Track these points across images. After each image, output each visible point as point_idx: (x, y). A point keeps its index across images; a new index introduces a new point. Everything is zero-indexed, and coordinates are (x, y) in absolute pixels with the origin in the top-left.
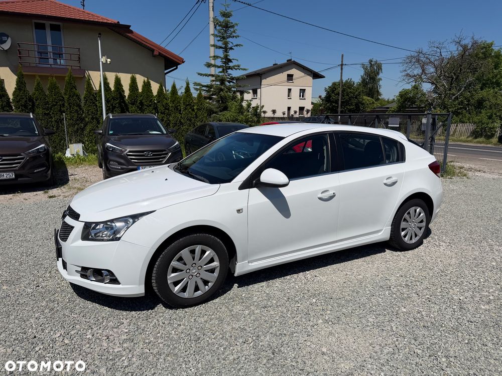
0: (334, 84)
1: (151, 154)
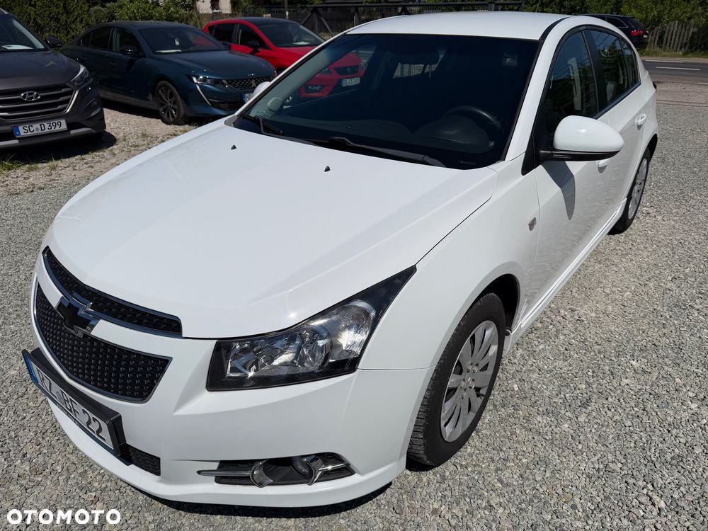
1: (37, 95)
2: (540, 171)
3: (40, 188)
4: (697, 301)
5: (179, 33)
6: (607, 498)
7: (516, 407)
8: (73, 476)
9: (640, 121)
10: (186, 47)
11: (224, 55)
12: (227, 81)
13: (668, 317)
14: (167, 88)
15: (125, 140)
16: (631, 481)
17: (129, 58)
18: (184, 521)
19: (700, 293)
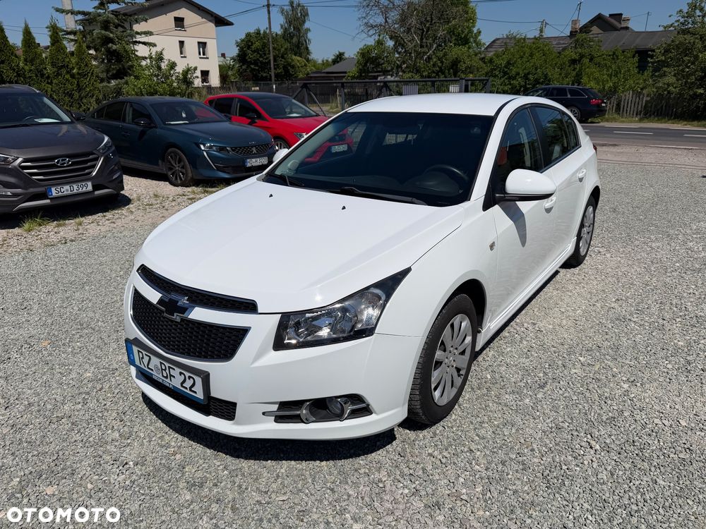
0: (248, 35)
1: (69, 161)
2: (496, 209)
3: (72, 241)
4: (635, 316)
5: (185, 106)
6: (556, 444)
7: (489, 389)
8: (154, 439)
9: (580, 175)
10: (191, 118)
11: (226, 126)
12: (231, 148)
13: (610, 327)
14: (176, 154)
15: (139, 200)
16: (575, 433)
17: (141, 129)
18: (243, 465)
19: (637, 310)
